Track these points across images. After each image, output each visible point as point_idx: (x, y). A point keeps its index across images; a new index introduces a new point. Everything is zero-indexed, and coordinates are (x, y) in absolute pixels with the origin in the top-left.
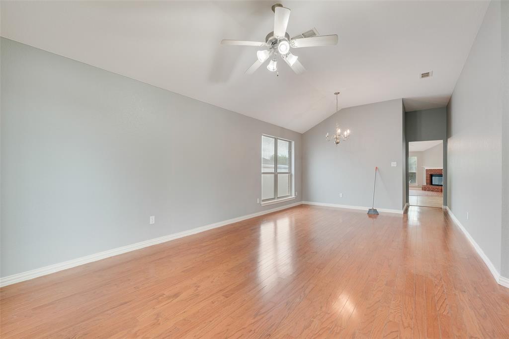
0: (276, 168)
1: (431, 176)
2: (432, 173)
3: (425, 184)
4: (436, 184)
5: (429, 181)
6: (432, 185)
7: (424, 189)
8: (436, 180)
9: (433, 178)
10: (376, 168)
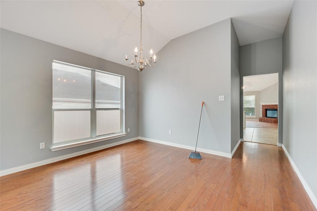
0: (94, 103)
1: (266, 110)
2: (267, 108)
3: (261, 116)
4: (270, 116)
5: (264, 114)
6: (267, 117)
7: (261, 120)
8: (269, 114)
9: (268, 111)
10: (203, 103)
